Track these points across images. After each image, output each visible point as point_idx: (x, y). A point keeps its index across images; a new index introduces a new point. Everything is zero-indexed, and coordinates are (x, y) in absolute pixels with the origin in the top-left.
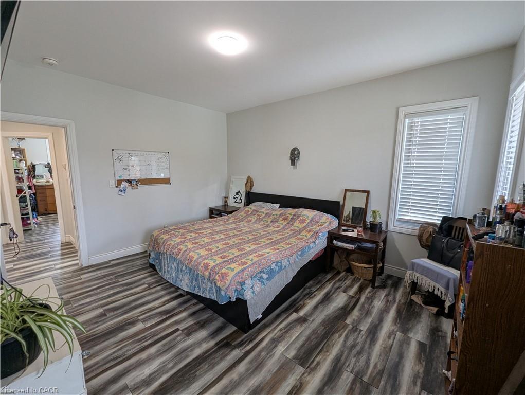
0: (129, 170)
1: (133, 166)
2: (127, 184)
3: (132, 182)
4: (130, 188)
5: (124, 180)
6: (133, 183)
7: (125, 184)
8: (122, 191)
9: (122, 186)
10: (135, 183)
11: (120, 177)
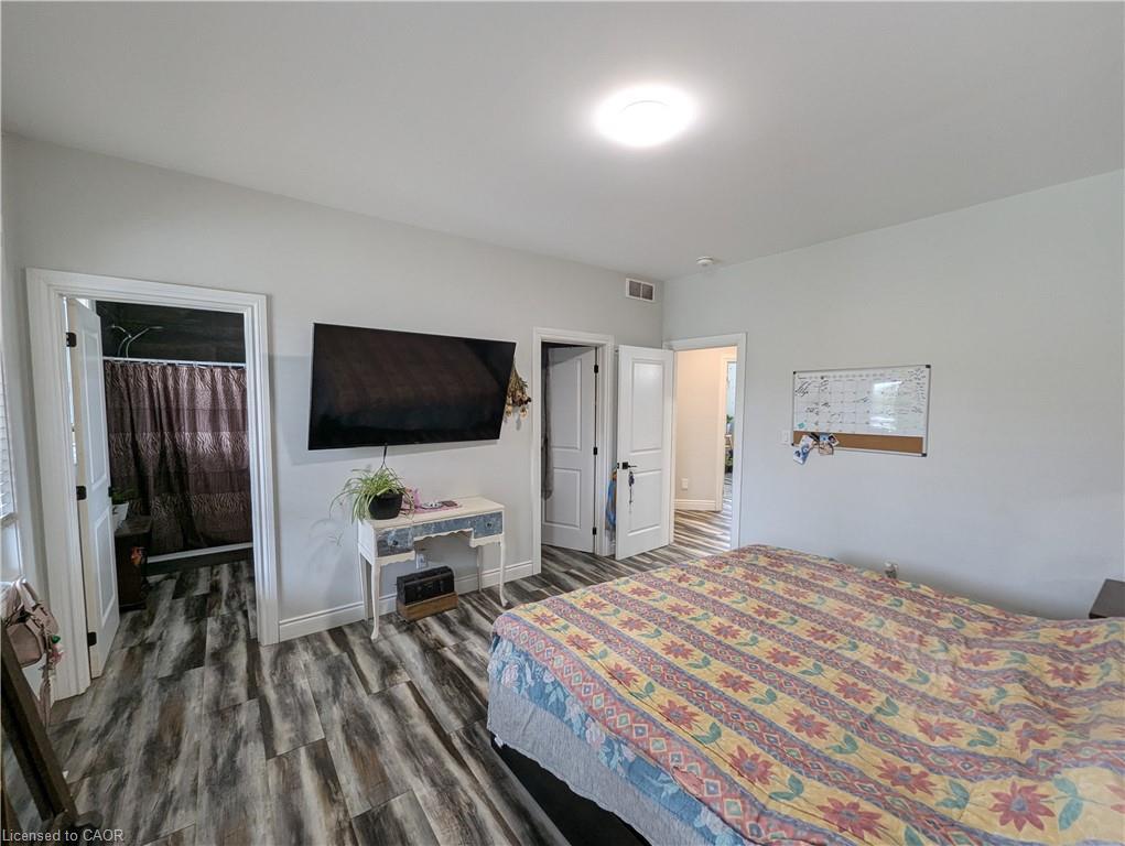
0: (817, 414)
1: (826, 404)
2: (810, 441)
3: (821, 439)
4: (816, 450)
5: (806, 433)
6: (824, 441)
7: (807, 441)
8: (799, 455)
9: (802, 443)
10: (827, 441)
11: (801, 425)
